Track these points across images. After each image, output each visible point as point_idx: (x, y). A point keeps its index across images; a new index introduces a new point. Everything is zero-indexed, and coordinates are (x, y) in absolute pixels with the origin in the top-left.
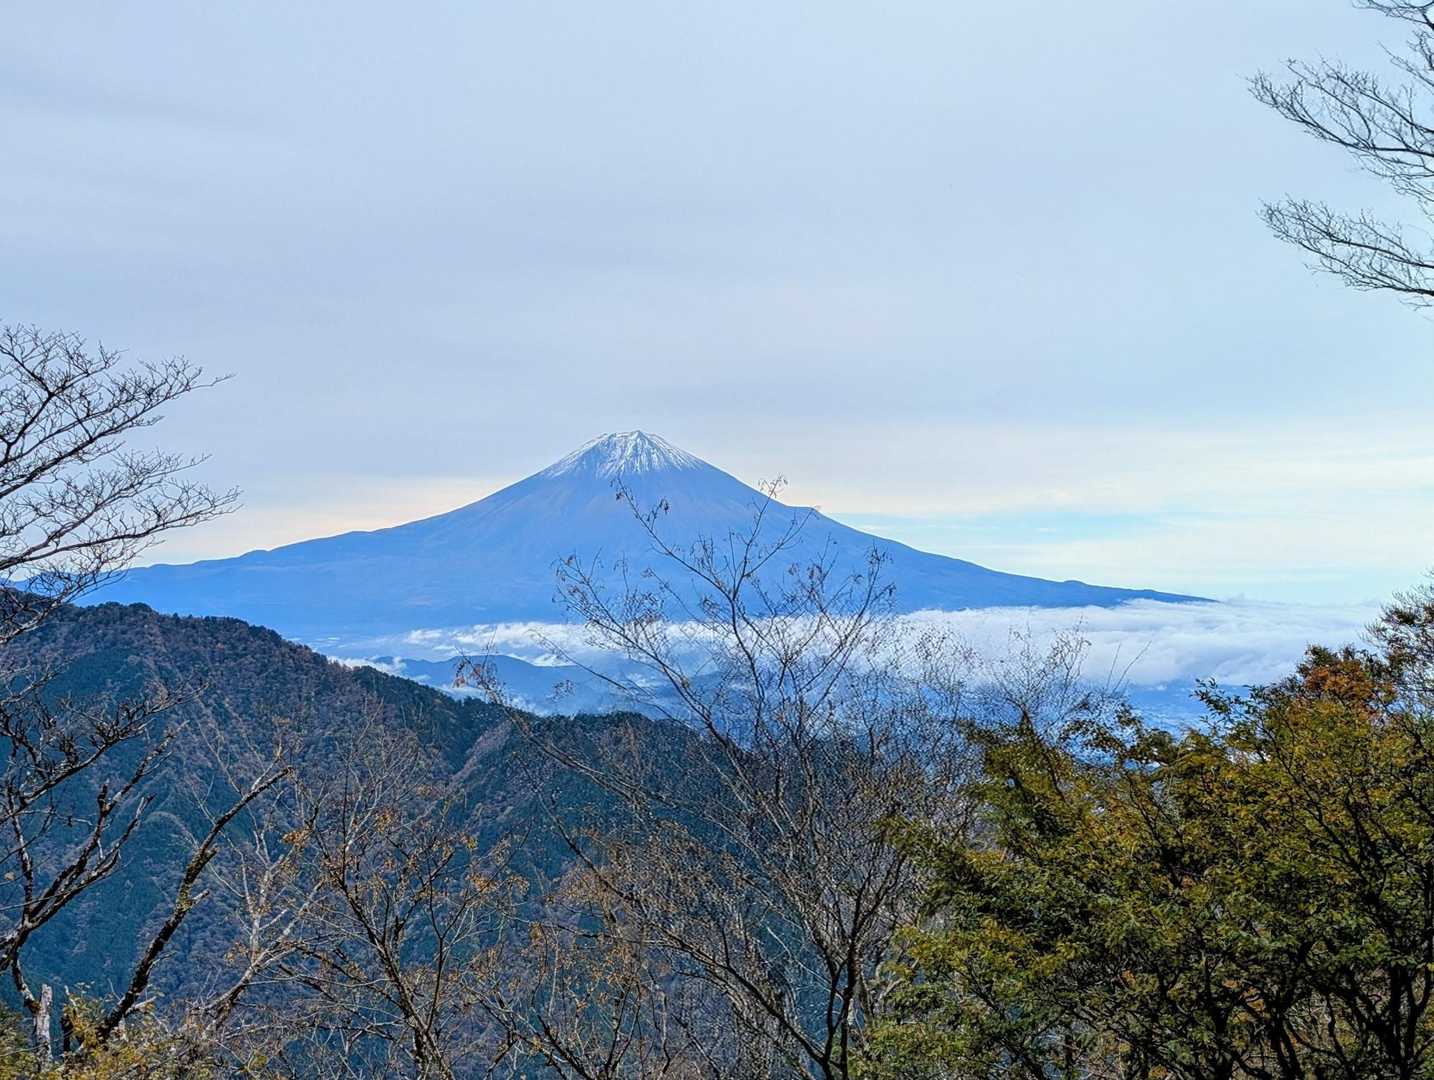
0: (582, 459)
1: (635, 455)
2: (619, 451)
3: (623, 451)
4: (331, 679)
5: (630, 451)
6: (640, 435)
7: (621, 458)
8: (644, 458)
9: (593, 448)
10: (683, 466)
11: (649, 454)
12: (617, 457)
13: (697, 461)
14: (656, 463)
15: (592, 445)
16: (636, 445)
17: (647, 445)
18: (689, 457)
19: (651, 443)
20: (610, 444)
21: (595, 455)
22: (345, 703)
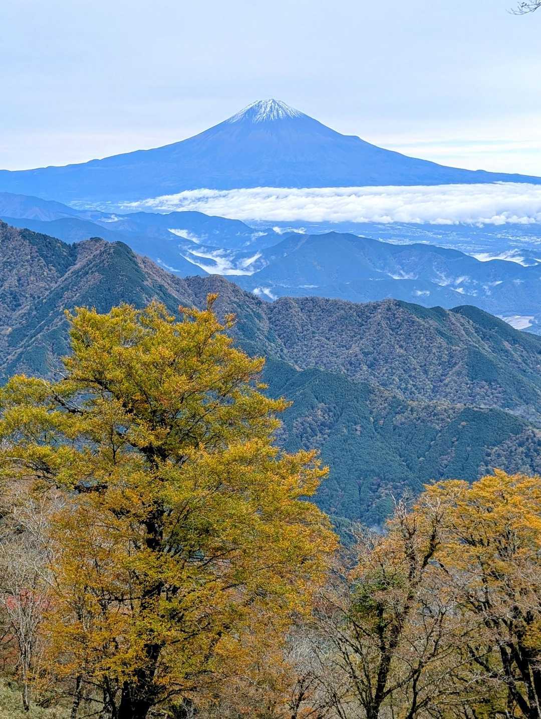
0: (245, 113)
1: (271, 111)
2: (263, 109)
3: (265, 109)
4: (9, 235)
5: (268, 109)
6: (274, 101)
7: (264, 112)
8: (275, 113)
9: (251, 108)
10: (294, 117)
11: (277, 111)
12: (262, 112)
13: (301, 114)
14: (281, 115)
15: (251, 106)
16: (271, 106)
17: (276, 107)
18: (297, 111)
19: (278, 105)
20: (259, 106)
21: (252, 112)
22: (14, 246)
